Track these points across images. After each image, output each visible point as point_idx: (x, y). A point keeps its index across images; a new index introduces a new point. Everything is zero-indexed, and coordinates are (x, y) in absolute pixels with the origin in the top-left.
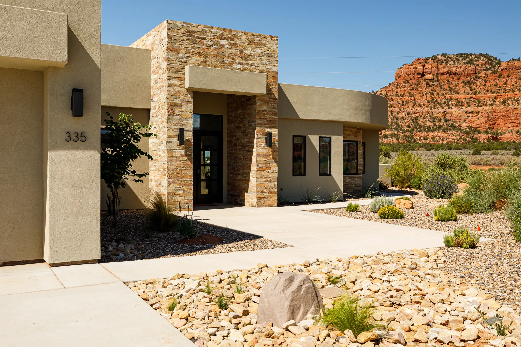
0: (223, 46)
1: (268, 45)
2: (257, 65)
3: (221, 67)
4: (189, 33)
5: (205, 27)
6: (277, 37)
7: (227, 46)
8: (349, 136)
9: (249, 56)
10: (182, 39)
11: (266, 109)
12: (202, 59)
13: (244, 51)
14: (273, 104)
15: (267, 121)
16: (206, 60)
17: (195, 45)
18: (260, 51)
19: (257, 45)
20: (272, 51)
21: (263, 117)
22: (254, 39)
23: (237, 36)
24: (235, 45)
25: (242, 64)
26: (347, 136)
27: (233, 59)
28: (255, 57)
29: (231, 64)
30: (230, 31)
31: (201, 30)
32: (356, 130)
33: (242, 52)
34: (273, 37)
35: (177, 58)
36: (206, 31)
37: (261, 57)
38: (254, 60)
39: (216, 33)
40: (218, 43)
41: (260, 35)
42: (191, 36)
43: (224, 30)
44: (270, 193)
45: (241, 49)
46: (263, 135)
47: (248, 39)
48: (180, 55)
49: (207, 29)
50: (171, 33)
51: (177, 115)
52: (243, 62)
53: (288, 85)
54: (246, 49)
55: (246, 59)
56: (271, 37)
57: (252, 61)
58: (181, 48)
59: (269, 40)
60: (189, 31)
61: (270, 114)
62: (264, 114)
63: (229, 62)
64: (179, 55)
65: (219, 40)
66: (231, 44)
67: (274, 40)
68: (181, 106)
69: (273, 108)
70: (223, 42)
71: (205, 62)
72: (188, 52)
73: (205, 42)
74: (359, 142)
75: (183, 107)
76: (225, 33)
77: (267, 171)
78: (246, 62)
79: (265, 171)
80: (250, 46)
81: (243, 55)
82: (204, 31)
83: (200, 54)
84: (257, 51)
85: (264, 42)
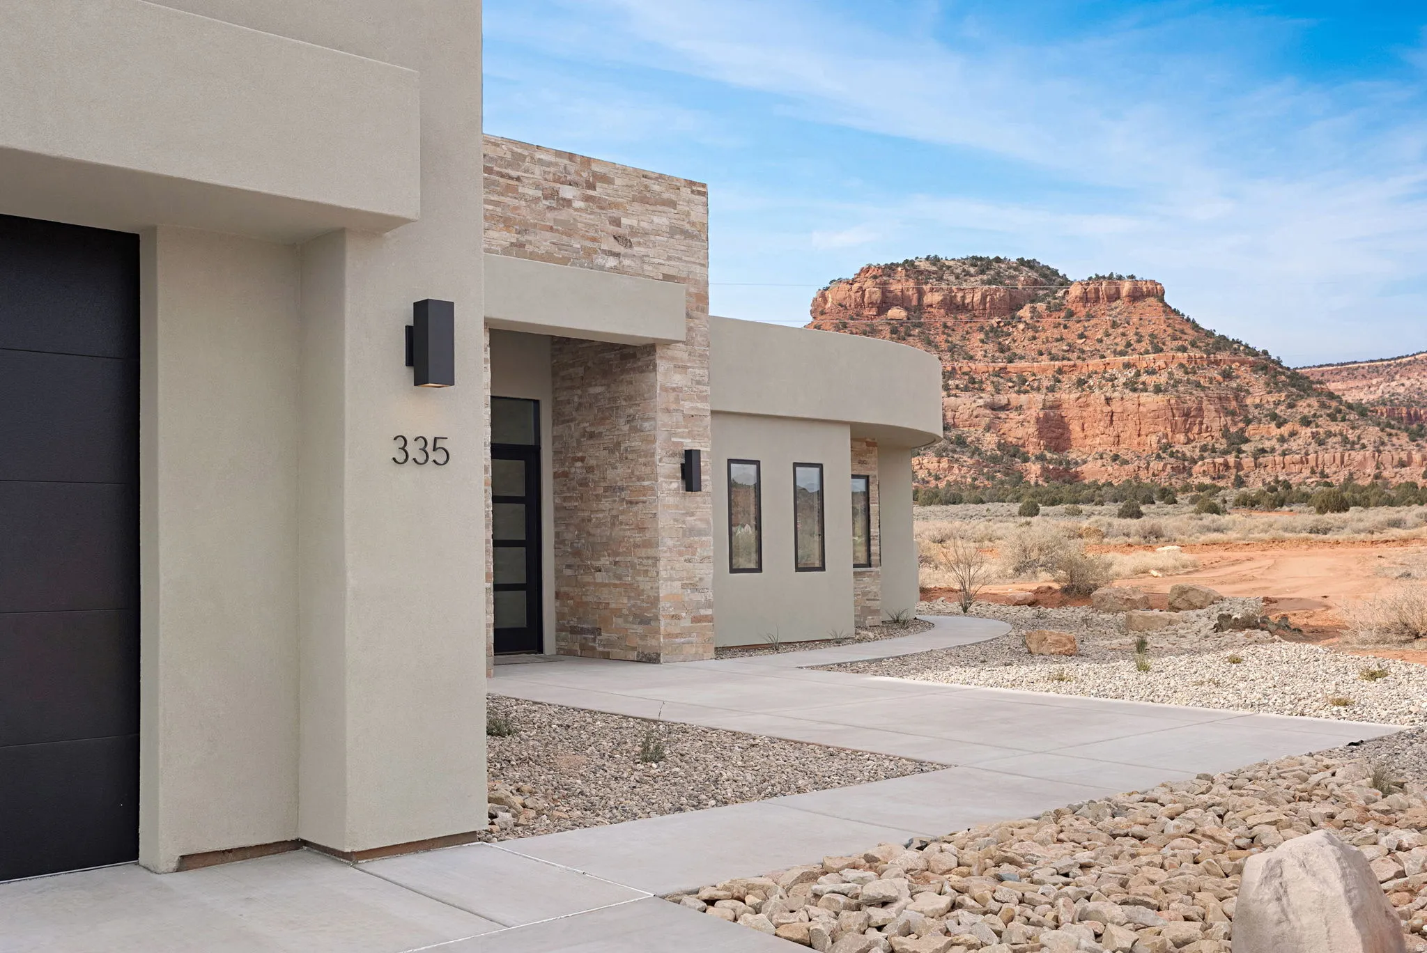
0: (568, 203)
1: (682, 207)
2: (656, 261)
3: (565, 261)
5: (522, 147)
6: (704, 186)
7: (579, 204)
9: (634, 231)
11: (680, 384)
12: (513, 238)
13: (624, 221)
14: (697, 371)
15: (685, 416)
16: (523, 239)
17: (495, 198)
18: (663, 221)
19: (655, 204)
20: (693, 224)
21: (673, 406)
22: (646, 187)
23: (605, 179)
24: (599, 203)
25: (617, 255)
27: (594, 240)
28: (652, 238)
29: (589, 253)
30: (587, 161)
31: (508, 156)
32: (864, 445)
33: (616, 222)
34: (694, 184)
36: (523, 158)
37: (666, 239)
38: (648, 247)
39: (549, 164)
40: (555, 194)
41: (661, 176)
43: (571, 156)
44: (696, 620)
45: (615, 213)
46: (674, 455)
47: (631, 186)
49: (526, 153)
52: (622, 250)
54: (627, 215)
55: (627, 243)
56: (690, 183)
57: (642, 249)
59: (686, 192)
61: (691, 399)
62: (677, 400)
63: (584, 249)
65: (558, 185)
66: (588, 199)
67: (699, 193)
69: (698, 383)
70: (567, 192)
71: (522, 245)
73: (521, 190)
74: (871, 479)
76: (572, 168)
77: (687, 557)
78: (628, 251)
79: (682, 559)
80: (637, 207)
81: (620, 231)
82: (518, 159)
83: (507, 223)
84: (656, 219)
85: (673, 197)
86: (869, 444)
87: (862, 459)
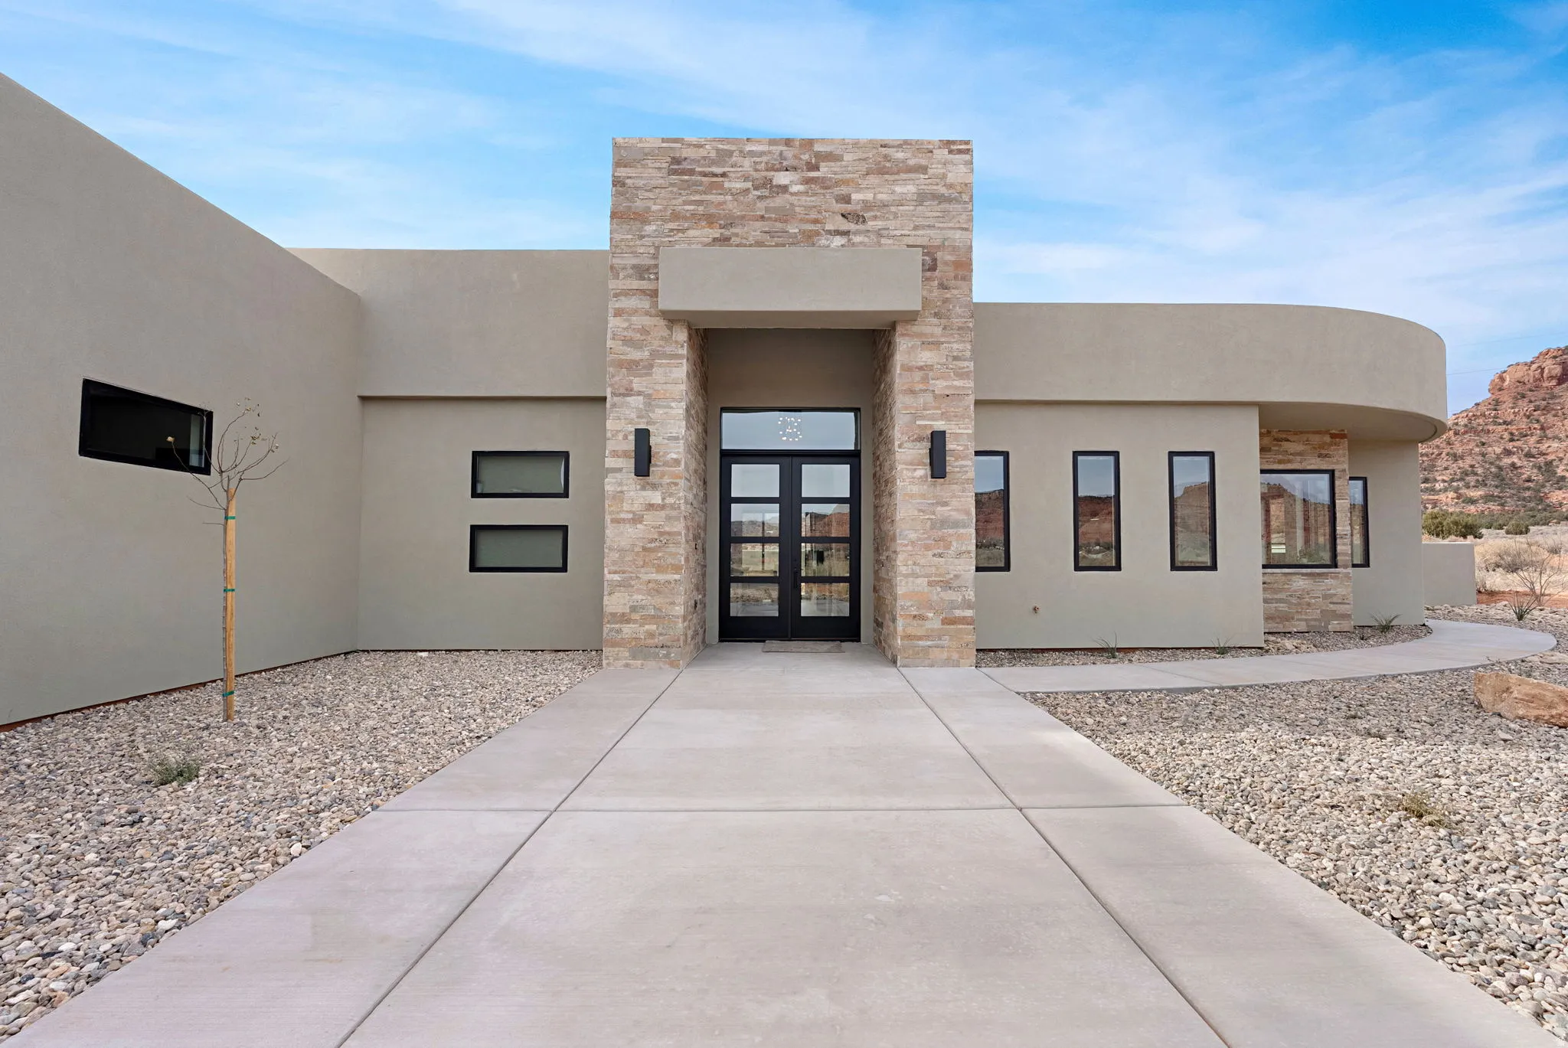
0: (784, 189)
1: (936, 169)
2: (898, 233)
4: (677, 165)
5: (728, 143)
6: (967, 143)
7: (795, 188)
8: (1298, 458)
9: (867, 206)
10: (654, 182)
11: (930, 362)
12: (716, 233)
13: (854, 197)
14: (955, 346)
15: (935, 397)
16: (727, 233)
17: (697, 197)
18: (911, 189)
19: (898, 173)
20: (951, 186)
21: (919, 387)
22: (886, 157)
23: (830, 157)
24: (824, 184)
25: (846, 233)
26: (1291, 457)
27: (816, 221)
28: (893, 209)
29: (810, 237)
30: (808, 143)
31: (713, 154)
32: (1327, 439)
33: (847, 199)
34: (954, 142)
35: (642, 237)
36: (730, 153)
37: (912, 208)
38: (888, 219)
39: (762, 154)
40: (767, 183)
41: (906, 142)
42: (683, 172)
43: (788, 142)
44: (947, 621)
45: (844, 190)
46: (920, 439)
47: (866, 159)
48: (650, 229)
49: (733, 148)
50: (622, 172)
51: (639, 393)
52: (852, 227)
54: (859, 190)
55: (859, 219)
56: (947, 143)
57: (880, 223)
58: (654, 208)
59: (942, 154)
60: (676, 161)
61: (945, 377)
62: (925, 379)
63: (803, 232)
64: (647, 228)
65: (772, 173)
66: (808, 181)
67: (960, 152)
68: (651, 366)
69: (955, 358)
70: (782, 178)
71: (727, 239)
72: (676, 216)
73: (726, 185)
74: (1337, 474)
75: (658, 373)
76: (789, 153)
77: (936, 552)
78: (861, 227)
79: (930, 553)
80: (873, 180)
81: (849, 208)
82: (723, 156)
83: (710, 220)
84: (898, 189)
85: (923, 162)
86: (1333, 436)
87: (1323, 452)
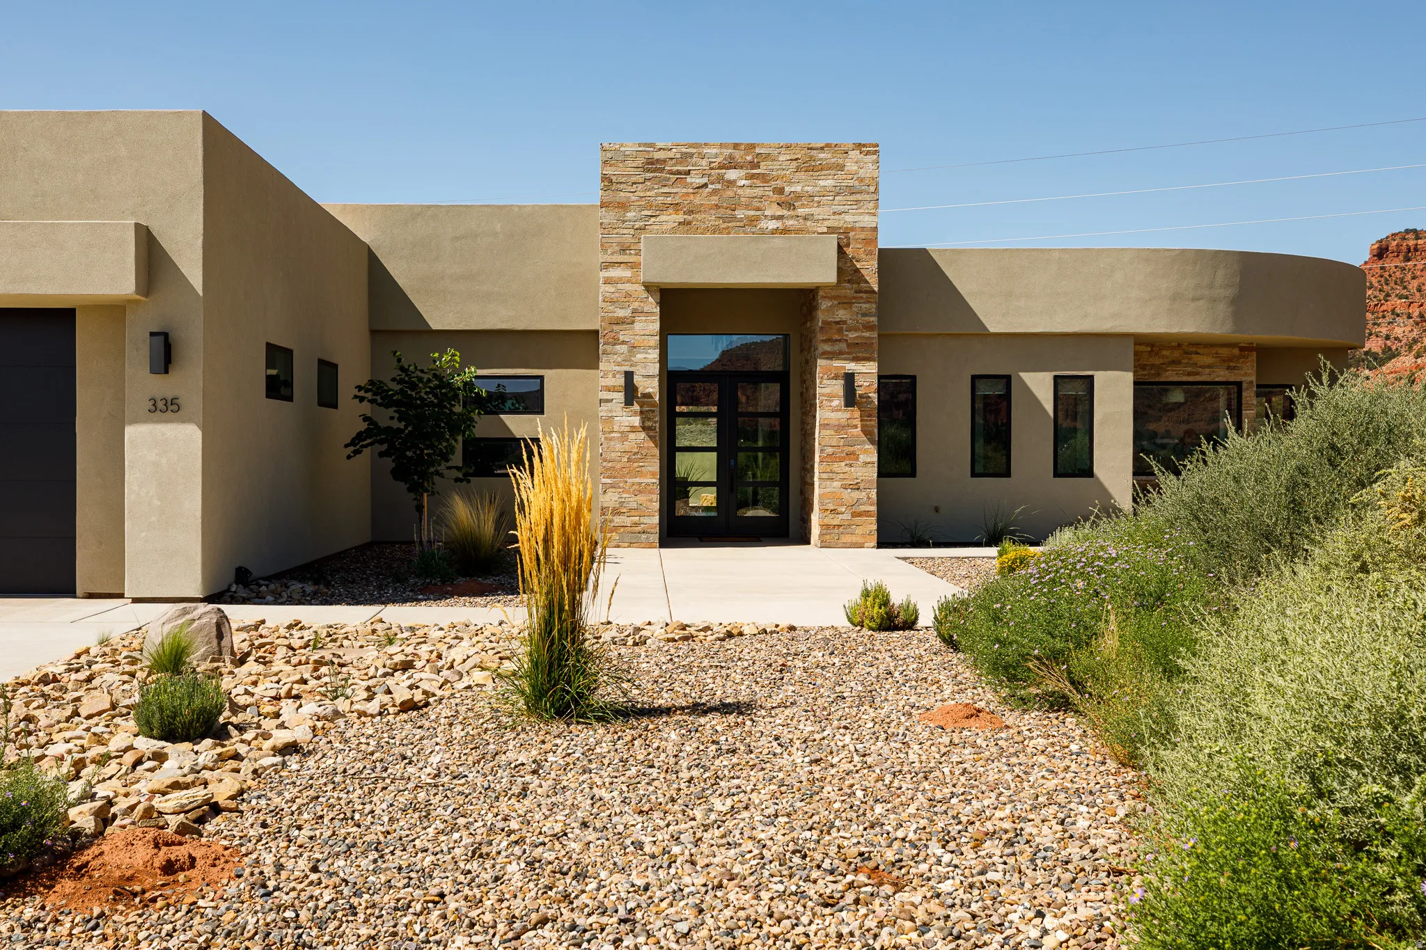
0: (731, 183)
1: (850, 166)
2: (820, 217)
3: (728, 231)
4: (653, 165)
5: (690, 147)
6: (876, 146)
7: (743, 182)
8: (1207, 371)
9: (799, 197)
10: (634, 179)
11: (844, 318)
12: (681, 217)
13: (787, 189)
14: (863, 306)
15: (849, 345)
16: (690, 218)
17: (666, 190)
18: (829, 183)
19: (822, 170)
20: (861, 180)
21: (836, 337)
22: (811, 157)
23: (768, 157)
24: (763, 178)
25: (781, 218)
26: (1200, 370)
27: (758, 209)
28: (816, 199)
29: (753, 221)
30: (752, 146)
31: (678, 156)
32: (1236, 351)
33: (780, 191)
34: (864, 146)
35: (624, 222)
36: (691, 155)
37: (831, 198)
38: (813, 207)
39: (716, 156)
40: (720, 179)
41: (828, 145)
42: (655, 171)
43: (736, 146)
44: (854, 515)
45: (779, 183)
46: (836, 377)
47: (796, 159)
48: (630, 215)
49: (694, 151)
50: (609, 171)
51: (623, 343)
52: (785, 212)
53: (952, 250)
54: (790, 183)
55: (791, 206)
56: (859, 146)
57: (807, 210)
58: (634, 198)
59: (854, 154)
60: (651, 162)
61: (856, 330)
62: (840, 331)
63: (747, 217)
64: (628, 214)
65: (724, 171)
66: (752, 177)
67: (868, 153)
68: (633, 322)
69: (864, 315)
70: (732, 175)
71: (689, 223)
72: (649, 206)
73: (689, 180)
74: (1244, 386)
75: (638, 326)
76: (737, 154)
77: (848, 462)
78: (791, 213)
79: (843, 464)
80: (802, 175)
81: (783, 198)
82: (686, 157)
83: (676, 206)
84: (822, 183)
85: (840, 161)
86: (1242, 349)
87: (1231, 364)
